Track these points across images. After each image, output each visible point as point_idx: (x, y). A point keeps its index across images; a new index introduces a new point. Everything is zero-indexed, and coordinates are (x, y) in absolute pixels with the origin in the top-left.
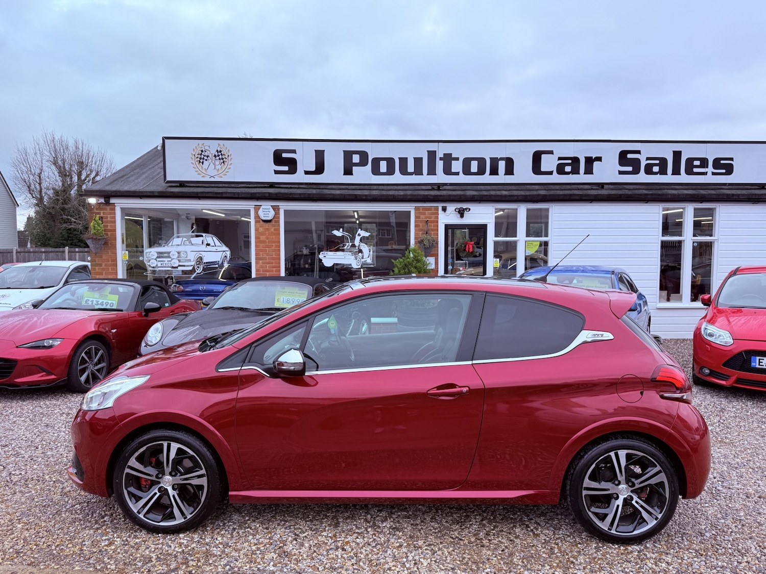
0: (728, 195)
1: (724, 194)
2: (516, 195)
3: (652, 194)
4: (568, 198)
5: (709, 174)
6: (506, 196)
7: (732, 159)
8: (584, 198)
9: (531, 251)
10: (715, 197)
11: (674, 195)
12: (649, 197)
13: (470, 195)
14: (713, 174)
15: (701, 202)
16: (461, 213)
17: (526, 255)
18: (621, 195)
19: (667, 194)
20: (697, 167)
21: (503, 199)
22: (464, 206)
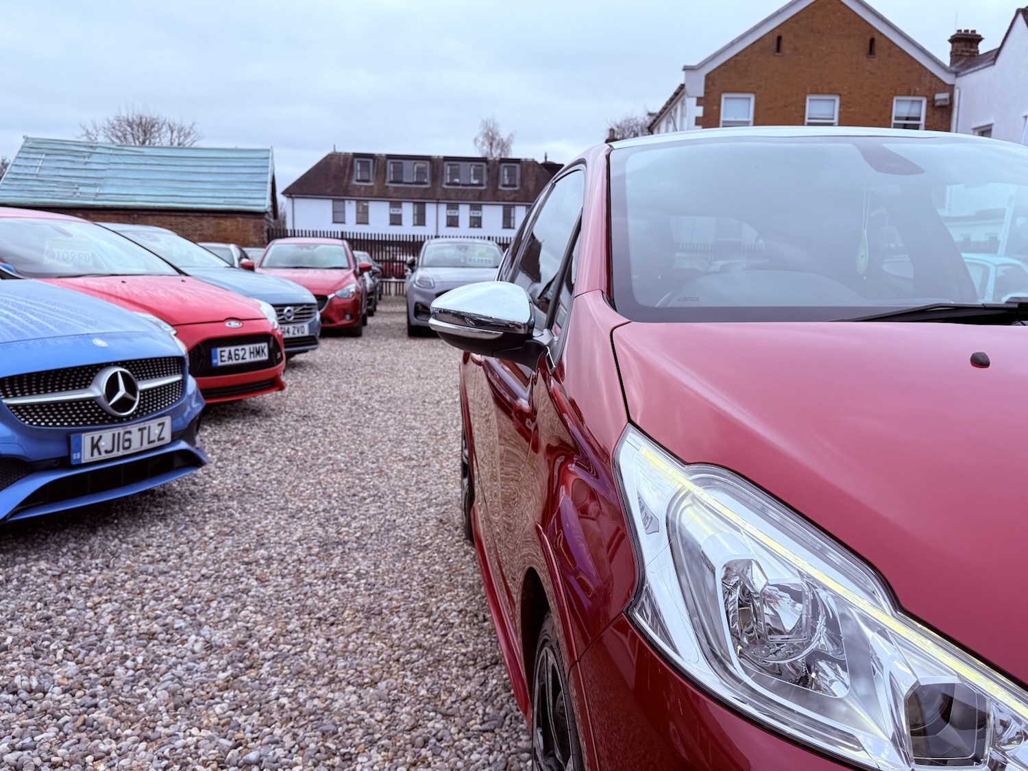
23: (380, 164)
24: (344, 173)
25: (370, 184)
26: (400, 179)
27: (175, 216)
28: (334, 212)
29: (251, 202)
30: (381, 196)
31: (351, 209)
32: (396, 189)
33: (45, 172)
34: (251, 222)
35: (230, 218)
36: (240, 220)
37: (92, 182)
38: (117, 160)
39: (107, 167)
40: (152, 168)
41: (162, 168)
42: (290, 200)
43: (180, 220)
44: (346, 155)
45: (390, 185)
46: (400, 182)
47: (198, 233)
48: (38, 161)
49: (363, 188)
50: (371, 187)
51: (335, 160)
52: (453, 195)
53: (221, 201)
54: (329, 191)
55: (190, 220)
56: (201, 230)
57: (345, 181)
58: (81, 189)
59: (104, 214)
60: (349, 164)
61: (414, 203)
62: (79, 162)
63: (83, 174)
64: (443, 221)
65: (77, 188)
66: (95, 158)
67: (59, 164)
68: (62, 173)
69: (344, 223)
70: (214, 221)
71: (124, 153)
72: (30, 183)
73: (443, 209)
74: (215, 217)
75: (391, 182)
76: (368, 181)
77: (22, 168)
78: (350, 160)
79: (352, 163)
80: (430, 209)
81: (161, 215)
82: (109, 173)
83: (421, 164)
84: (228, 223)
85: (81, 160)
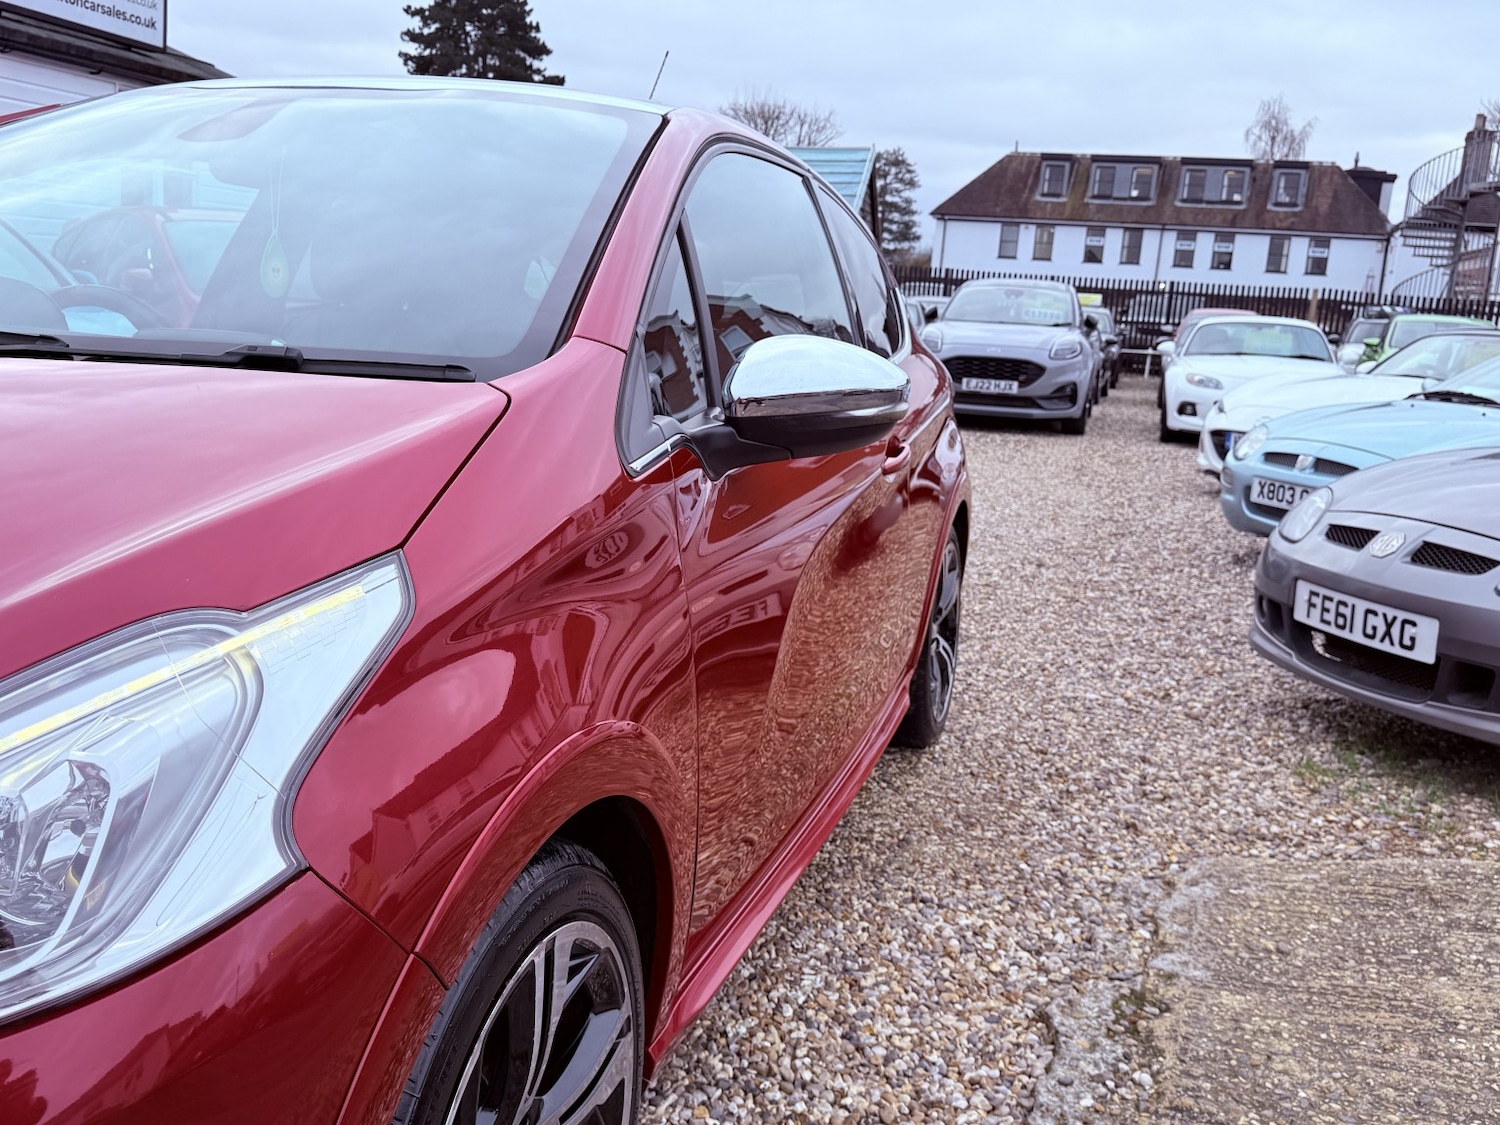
23: (1081, 169)
24: (1025, 183)
25: (1061, 200)
26: (1108, 193)
28: (1002, 241)
30: (1074, 218)
31: (1027, 236)
32: (1101, 208)
42: (942, 223)
44: (1033, 155)
45: (1091, 201)
46: (1108, 197)
49: (1049, 206)
50: (1064, 204)
51: (1014, 164)
52: (1189, 218)
54: (998, 210)
57: (1025, 195)
60: (1034, 170)
61: (1126, 229)
64: (1168, 256)
69: (1014, 258)
73: (1171, 237)
75: (1094, 197)
76: (1058, 195)
78: (1036, 164)
79: (1039, 168)
80: (1150, 239)
83: (1144, 170)
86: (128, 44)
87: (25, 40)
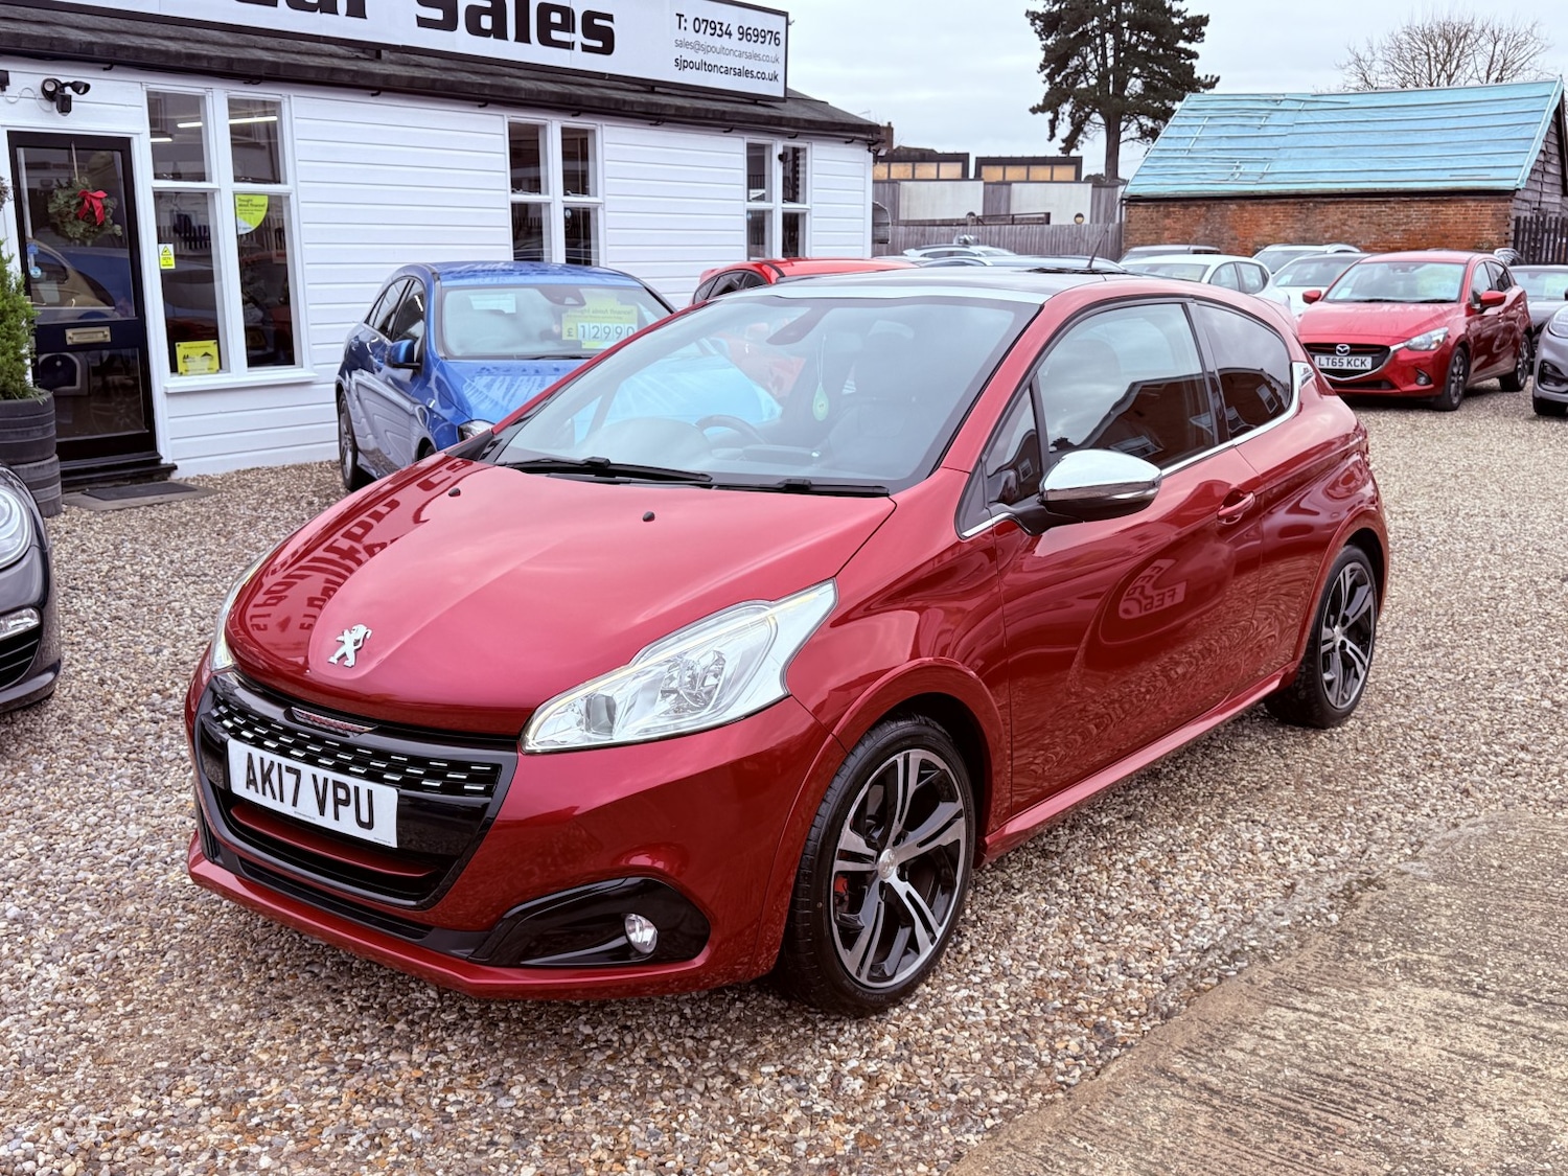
0: (617, 101)
1: (610, 99)
2: (205, 57)
3: (491, 86)
4: (325, 77)
5: (578, 47)
6: (178, 55)
7: (610, 18)
8: (362, 82)
9: (252, 222)
10: (596, 103)
11: (529, 91)
12: (487, 92)
13: (81, 43)
14: (586, 48)
15: (577, 113)
16: (58, 98)
17: (241, 232)
18: (434, 81)
19: (519, 90)
20: (557, 27)
21: (172, 64)
22: (66, 75)
27: (1370, 202)
29: (1495, 174)
33: (1202, 145)
34: (1490, 207)
35: (1455, 201)
36: (1472, 204)
37: (1260, 155)
38: (1305, 118)
39: (1290, 130)
40: (1356, 127)
41: (1371, 127)
43: (1376, 208)
47: (1403, 227)
48: (1195, 129)
53: (1446, 175)
55: (1392, 208)
56: (1405, 224)
58: (1244, 168)
59: (1268, 204)
62: (1252, 126)
63: (1251, 143)
65: (1238, 167)
66: (1277, 118)
67: (1223, 132)
68: (1225, 144)
70: (1428, 209)
71: (1320, 106)
72: (1178, 163)
74: (1432, 202)
77: (1172, 141)
81: (1348, 203)
82: (1290, 140)
84: (1451, 212)
85: (1256, 122)
86: (755, 99)
87: (673, 112)
